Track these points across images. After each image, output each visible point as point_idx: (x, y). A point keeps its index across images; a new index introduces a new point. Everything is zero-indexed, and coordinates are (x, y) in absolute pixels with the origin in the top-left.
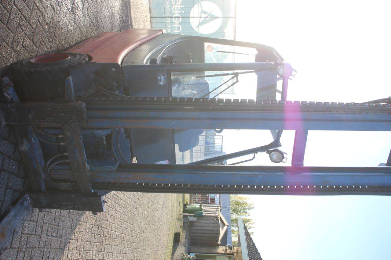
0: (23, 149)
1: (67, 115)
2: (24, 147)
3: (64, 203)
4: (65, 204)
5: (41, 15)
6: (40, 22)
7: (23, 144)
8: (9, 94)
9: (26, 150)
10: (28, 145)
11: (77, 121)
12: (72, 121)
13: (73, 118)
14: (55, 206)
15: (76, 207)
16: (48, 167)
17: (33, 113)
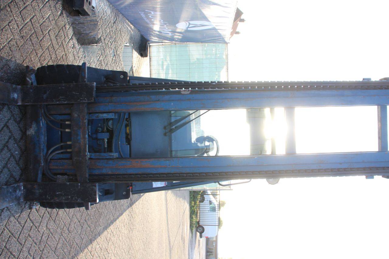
0: (30, 133)
1: (78, 94)
2: (31, 131)
3: (57, 193)
4: (59, 194)
5: (65, 54)
6: (63, 58)
7: (31, 127)
8: (31, 79)
9: (33, 134)
10: (36, 129)
11: (86, 99)
12: (82, 98)
13: (83, 96)
14: (47, 197)
15: (70, 197)
16: (49, 156)
17: (48, 93)
